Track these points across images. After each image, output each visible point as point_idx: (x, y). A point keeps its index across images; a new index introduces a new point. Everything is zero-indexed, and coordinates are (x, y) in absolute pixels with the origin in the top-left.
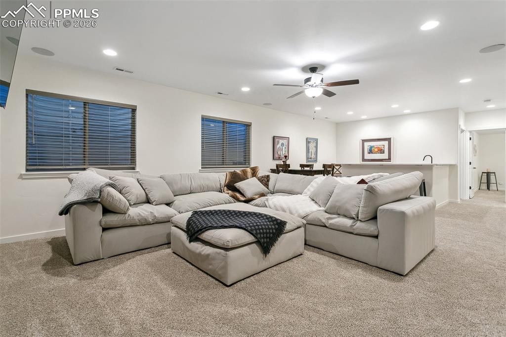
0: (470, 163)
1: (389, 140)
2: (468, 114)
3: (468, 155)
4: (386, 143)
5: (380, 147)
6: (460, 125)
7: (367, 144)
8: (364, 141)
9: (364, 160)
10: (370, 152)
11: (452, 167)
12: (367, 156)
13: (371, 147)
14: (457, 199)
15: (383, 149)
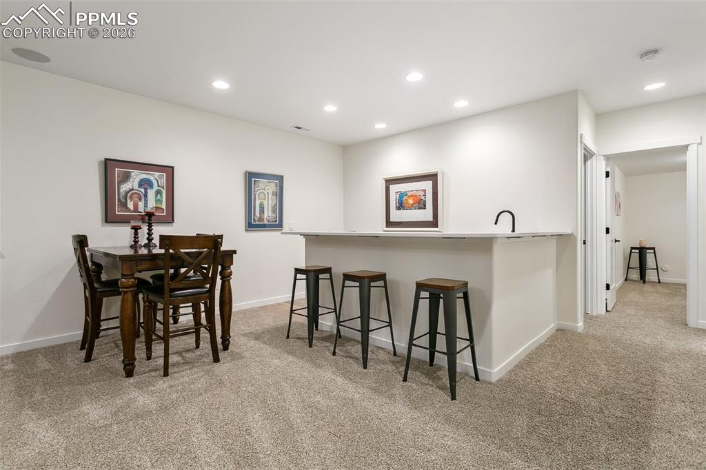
0: (608, 231)
1: (433, 177)
2: (602, 118)
3: (602, 212)
4: (428, 185)
5: (418, 193)
6: (581, 135)
7: (394, 188)
8: (389, 182)
9: (389, 224)
10: (401, 206)
11: (565, 241)
12: (396, 216)
13: (402, 195)
14: (576, 321)
15: (423, 198)
